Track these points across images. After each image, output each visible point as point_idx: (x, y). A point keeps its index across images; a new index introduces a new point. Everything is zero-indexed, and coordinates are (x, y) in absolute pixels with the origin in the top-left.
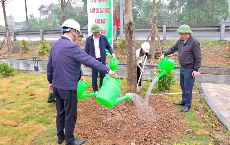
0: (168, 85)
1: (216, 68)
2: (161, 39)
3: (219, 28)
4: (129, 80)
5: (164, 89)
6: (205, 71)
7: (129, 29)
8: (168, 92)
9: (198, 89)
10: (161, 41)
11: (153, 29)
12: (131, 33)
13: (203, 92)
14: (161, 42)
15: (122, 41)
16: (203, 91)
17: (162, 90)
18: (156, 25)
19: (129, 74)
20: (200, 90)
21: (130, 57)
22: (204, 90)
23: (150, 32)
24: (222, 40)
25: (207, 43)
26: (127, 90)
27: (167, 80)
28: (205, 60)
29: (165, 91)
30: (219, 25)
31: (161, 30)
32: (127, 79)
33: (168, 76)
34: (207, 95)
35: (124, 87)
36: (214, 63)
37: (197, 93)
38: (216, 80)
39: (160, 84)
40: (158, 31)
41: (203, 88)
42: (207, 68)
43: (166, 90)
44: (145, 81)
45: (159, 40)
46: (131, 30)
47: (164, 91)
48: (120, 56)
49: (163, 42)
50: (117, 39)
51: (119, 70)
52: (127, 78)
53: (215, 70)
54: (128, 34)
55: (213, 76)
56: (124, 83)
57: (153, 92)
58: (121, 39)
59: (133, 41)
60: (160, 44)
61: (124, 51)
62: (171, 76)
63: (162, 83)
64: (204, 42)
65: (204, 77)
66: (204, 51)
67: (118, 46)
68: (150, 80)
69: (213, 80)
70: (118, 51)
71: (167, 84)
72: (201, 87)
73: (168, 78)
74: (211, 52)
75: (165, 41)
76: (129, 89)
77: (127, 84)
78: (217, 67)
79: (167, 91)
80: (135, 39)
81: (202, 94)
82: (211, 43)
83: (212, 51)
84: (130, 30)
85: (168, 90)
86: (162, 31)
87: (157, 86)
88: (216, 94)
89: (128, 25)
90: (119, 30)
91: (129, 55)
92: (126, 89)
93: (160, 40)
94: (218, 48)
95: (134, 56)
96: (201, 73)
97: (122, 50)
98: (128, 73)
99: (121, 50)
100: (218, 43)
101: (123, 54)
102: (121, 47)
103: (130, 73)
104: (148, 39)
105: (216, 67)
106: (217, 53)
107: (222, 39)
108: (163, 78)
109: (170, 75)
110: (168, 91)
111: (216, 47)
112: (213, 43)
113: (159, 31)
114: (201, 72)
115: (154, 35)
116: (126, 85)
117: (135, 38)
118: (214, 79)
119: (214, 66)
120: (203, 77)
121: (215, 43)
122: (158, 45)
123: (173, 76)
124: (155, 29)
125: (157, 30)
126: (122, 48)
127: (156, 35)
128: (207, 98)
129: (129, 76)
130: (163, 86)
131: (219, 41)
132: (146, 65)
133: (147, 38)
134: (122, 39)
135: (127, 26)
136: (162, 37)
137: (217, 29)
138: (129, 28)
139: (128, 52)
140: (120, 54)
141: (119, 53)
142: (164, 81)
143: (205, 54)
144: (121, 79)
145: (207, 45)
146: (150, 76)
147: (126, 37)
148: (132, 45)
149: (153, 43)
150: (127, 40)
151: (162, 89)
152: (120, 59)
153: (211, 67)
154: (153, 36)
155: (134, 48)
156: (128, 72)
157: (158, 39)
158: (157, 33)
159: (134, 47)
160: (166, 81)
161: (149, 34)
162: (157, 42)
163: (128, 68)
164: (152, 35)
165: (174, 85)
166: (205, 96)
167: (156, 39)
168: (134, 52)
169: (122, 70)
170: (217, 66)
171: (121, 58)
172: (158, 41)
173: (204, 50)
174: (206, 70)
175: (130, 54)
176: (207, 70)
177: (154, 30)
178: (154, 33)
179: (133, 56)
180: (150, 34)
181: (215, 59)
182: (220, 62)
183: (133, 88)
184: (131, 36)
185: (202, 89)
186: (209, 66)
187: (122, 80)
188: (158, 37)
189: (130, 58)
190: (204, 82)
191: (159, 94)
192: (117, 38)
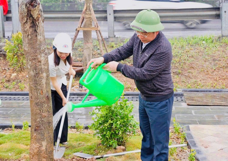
0: (123, 133)
1: (216, 93)
2: (105, 35)
3: (217, 12)
4: (36, 130)
5: (114, 142)
6: (196, 99)
7: (29, 15)
8: (124, 150)
9: (185, 139)
10: (103, 40)
11: (85, 13)
12: (34, 24)
13: (195, 145)
14: (105, 42)
15: (18, 41)
16: (194, 141)
17: (111, 146)
18: (91, 6)
19: (34, 114)
20: (188, 140)
21: (35, 76)
22: (196, 140)
23: (81, 20)
24: (224, 36)
25: (197, 43)
26: (30, 154)
27: (119, 123)
28: (195, 77)
29: (118, 147)
30: (218, 6)
31: (103, 15)
32: (30, 126)
33: (120, 114)
34: (203, 149)
35: (25, 147)
36: (211, 82)
37: (182, 147)
38: (219, 117)
39: (105, 133)
40: (97, 18)
41: (193, 136)
42: (201, 94)
43: (119, 145)
44: (73, 130)
45: (100, 38)
46: (35, 16)
47: (115, 148)
48: (14, 75)
49: (108, 41)
50: (4, 36)
51: (12, 107)
52: (30, 124)
53: (215, 96)
54: (28, 26)
55: (212, 109)
56: (24, 136)
57: (92, 151)
58: (15, 35)
59: (41, 42)
60: (101, 45)
61: (23, 63)
62: (127, 115)
63: (110, 131)
64: (192, 39)
65: (195, 113)
66: (192, 59)
67: (9, 52)
68: (83, 126)
69: (213, 117)
70: (9, 64)
71: (120, 133)
72: (190, 134)
73: (122, 118)
74: (205, 61)
75: (114, 39)
76: (36, 151)
77: (31, 138)
78: (219, 91)
79: (122, 147)
80: (44, 36)
81: (193, 149)
82: (204, 42)
83: (207, 57)
84: (31, 16)
85: (124, 145)
86: (105, 19)
87: (99, 137)
88: (221, 146)
89: (26, 5)
90: (9, 15)
91: (32, 73)
92: (28, 151)
93: (102, 37)
94: (217, 53)
95: (44, 75)
96: (188, 105)
97: (18, 61)
98: (32, 114)
99: (15, 60)
100: (217, 41)
101: (22, 69)
102: (16, 54)
103: (36, 114)
104: (76, 36)
105: (217, 90)
106: (217, 62)
107: (224, 34)
108: (112, 120)
109: (126, 113)
110: (124, 147)
111: (214, 50)
112: (209, 41)
113: (99, 19)
114: (188, 102)
115: (88, 27)
116: (29, 142)
117: (46, 34)
118: (215, 116)
119: (212, 89)
120: (193, 111)
121: (212, 42)
122: (98, 49)
123: (132, 114)
124: (91, 14)
125: (94, 16)
126: (18, 56)
127: (93, 26)
128: (203, 156)
129: (34, 120)
130: (111, 138)
131: (219, 38)
132: (75, 92)
133: (74, 34)
134: (18, 36)
135: (24, 7)
136: (105, 31)
137: (214, 13)
138: (29, 11)
139: (29, 67)
140: (14, 70)
141: (11, 68)
142: (114, 126)
143: (194, 65)
144: (16, 127)
145: (197, 47)
146: (84, 117)
147: (25, 32)
148: (38, 51)
149: (87, 44)
150: (26, 40)
151: (111, 143)
152: (15, 83)
153: (207, 91)
154: (86, 29)
155: (42, 58)
156: (32, 111)
157: (98, 37)
158: (95, 22)
159: (43, 55)
160: (118, 126)
161: (78, 24)
162: (96, 43)
163: (31, 101)
164: (85, 26)
165: (134, 133)
166: (199, 152)
167: (94, 34)
168: (43, 67)
169: (19, 107)
170: (218, 87)
171: (16, 78)
172: (98, 40)
173: (192, 57)
174: (199, 97)
175: (36, 70)
176: (201, 97)
177: (87, 16)
178: (89, 22)
179: (41, 75)
180: (79, 26)
181: (215, 73)
182: (224, 79)
183: (44, 148)
184: (35, 31)
185: (191, 137)
186: (203, 89)
187: (19, 130)
188: (99, 32)
189: (36, 80)
190: (194, 123)
191: (105, 156)
192: (4, 34)
